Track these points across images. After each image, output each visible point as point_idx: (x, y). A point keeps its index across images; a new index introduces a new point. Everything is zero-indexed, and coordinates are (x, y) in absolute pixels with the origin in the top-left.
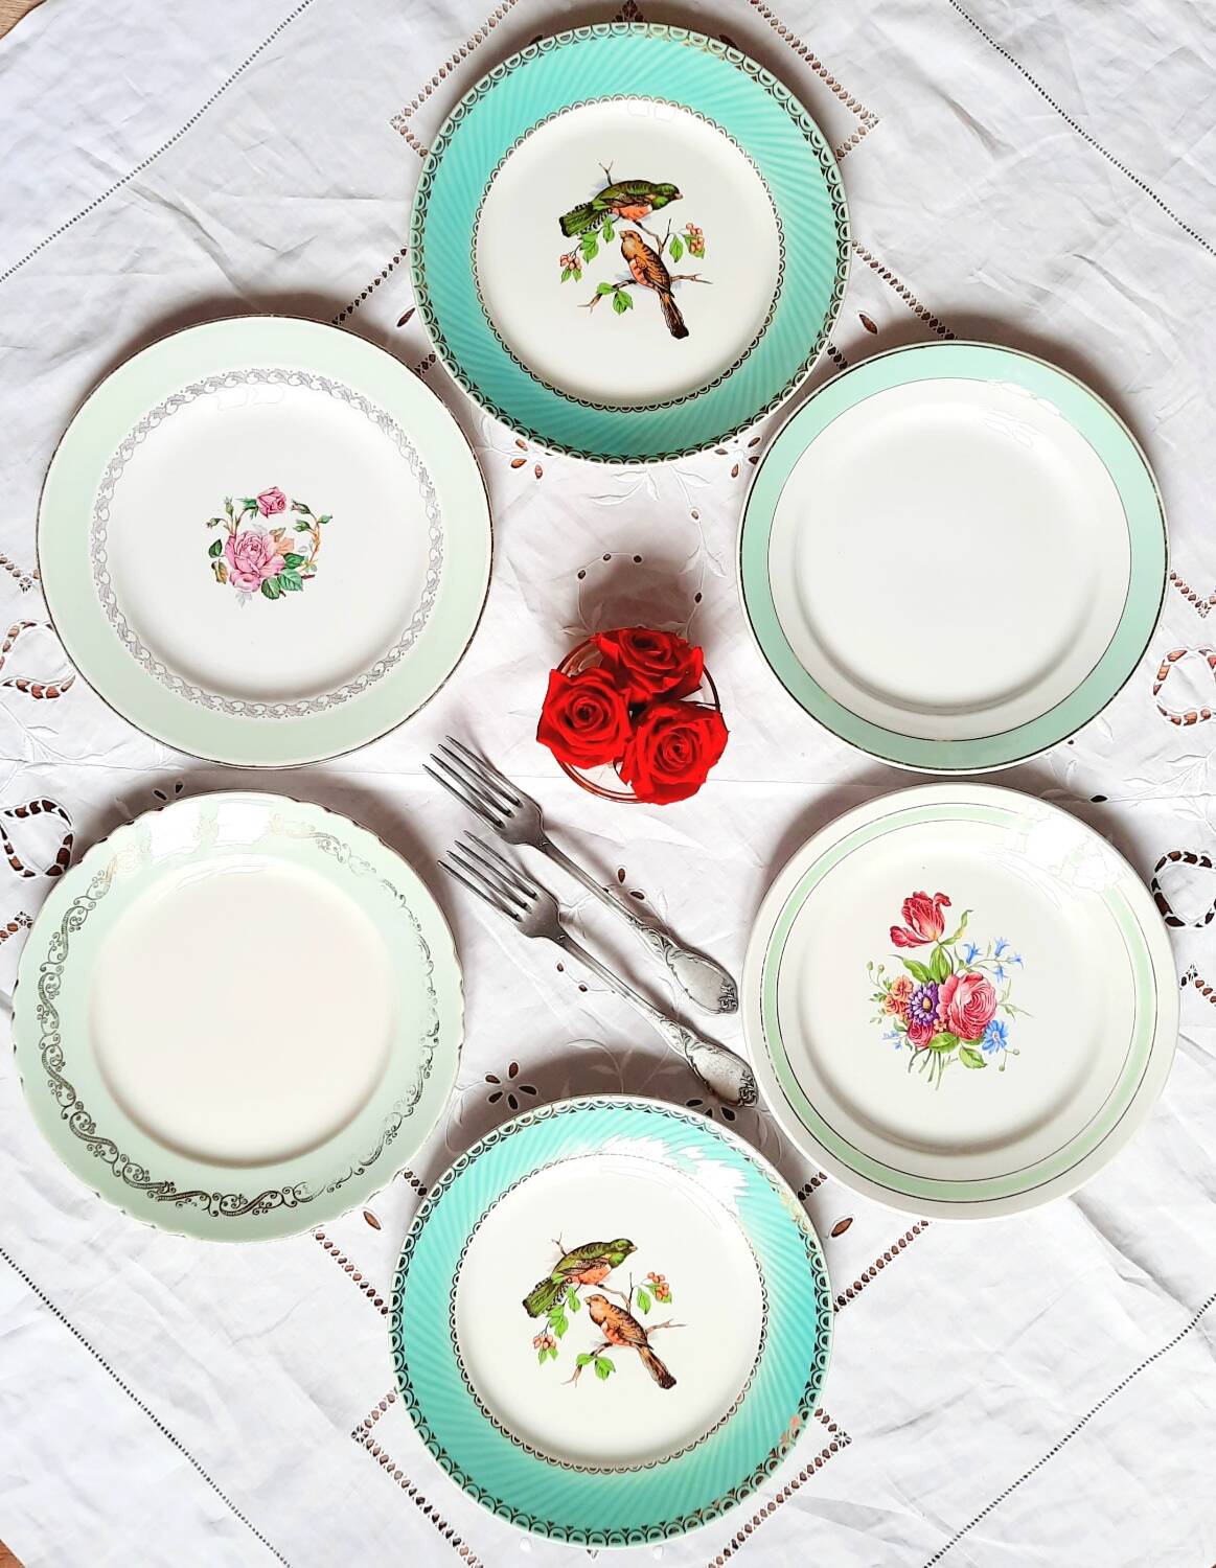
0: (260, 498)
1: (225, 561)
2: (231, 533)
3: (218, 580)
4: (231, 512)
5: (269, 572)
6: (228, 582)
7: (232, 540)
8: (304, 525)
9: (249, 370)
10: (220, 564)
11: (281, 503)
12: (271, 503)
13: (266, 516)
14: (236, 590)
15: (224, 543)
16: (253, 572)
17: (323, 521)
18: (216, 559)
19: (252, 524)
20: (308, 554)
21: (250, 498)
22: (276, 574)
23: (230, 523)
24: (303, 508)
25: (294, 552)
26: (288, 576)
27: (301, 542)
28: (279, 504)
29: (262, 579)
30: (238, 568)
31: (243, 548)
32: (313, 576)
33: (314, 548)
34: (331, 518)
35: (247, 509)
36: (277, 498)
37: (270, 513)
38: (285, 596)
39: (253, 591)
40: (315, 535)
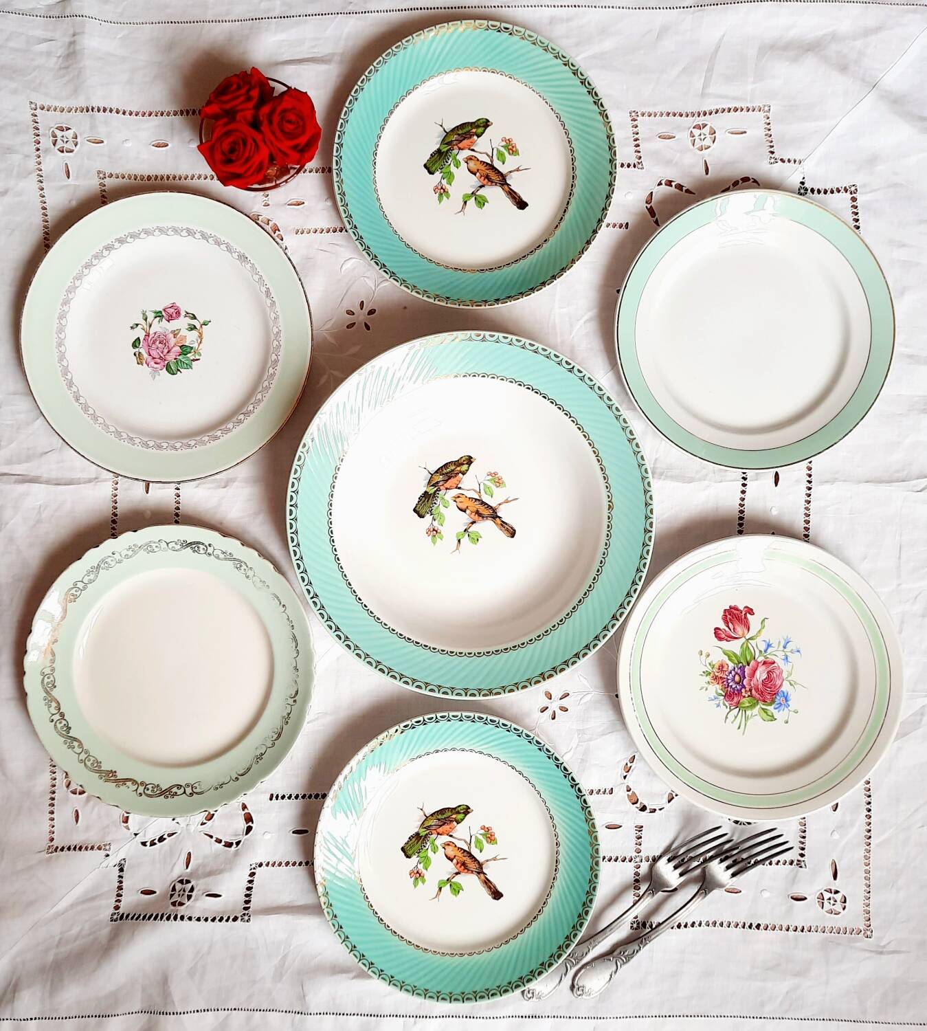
0: (164, 310)
1: (142, 351)
2: (146, 332)
3: (138, 363)
4: (146, 320)
5: (171, 358)
6: (145, 365)
7: (147, 337)
8: (193, 327)
9: (155, 227)
10: (140, 353)
11: (178, 313)
12: (171, 313)
13: (169, 321)
14: (150, 370)
15: (142, 339)
16: (161, 358)
17: (205, 324)
18: (137, 350)
19: (159, 327)
20: (195, 345)
21: (158, 310)
22: (175, 359)
23: (145, 327)
24: (191, 316)
25: (187, 344)
26: (183, 360)
27: (190, 338)
28: (176, 313)
29: (166, 362)
30: (150, 355)
31: (154, 343)
32: (199, 359)
33: (199, 341)
34: (210, 322)
35: (155, 317)
36: (175, 310)
37: (171, 320)
38: (181, 372)
39: (161, 370)
40: (200, 333)
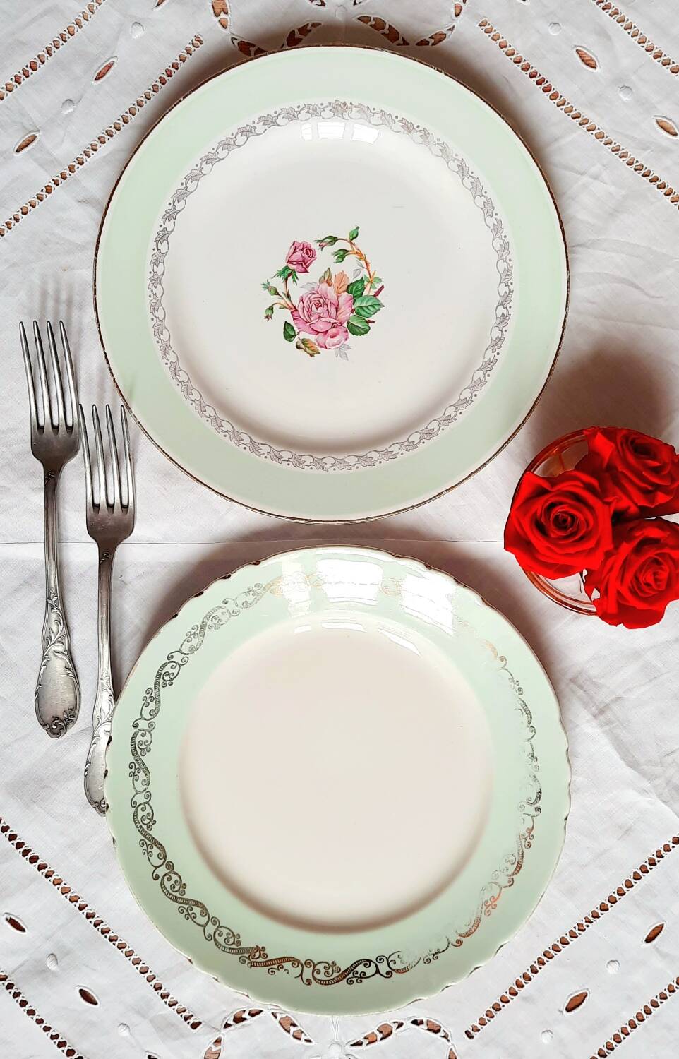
0: (289, 261)
1: (304, 335)
2: (290, 308)
3: (311, 355)
4: (276, 293)
5: (346, 314)
6: (320, 350)
7: (295, 313)
8: (341, 253)
10: (303, 341)
11: (309, 251)
12: (301, 258)
13: (306, 271)
14: (332, 351)
15: (291, 321)
16: (333, 325)
17: (354, 236)
18: (296, 339)
19: (300, 288)
20: (364, 273)
21: (281, 268)
22: (352, 312)
23: (282, 302)
24: (329, 240)
25: (352, 281)
26: (364, 305)
27: (350, 269)
28: (307, 253)
29: (345, 325)
30: (319, 332)
31: (310, 313)
32: (383, 287)
33: (365, 265)
34: (358, 228)
35: (286, 279)
36: (302, 250)
37: (307, 267)
38: (374, 322)
39: (346, 340)
40: (357, 253)
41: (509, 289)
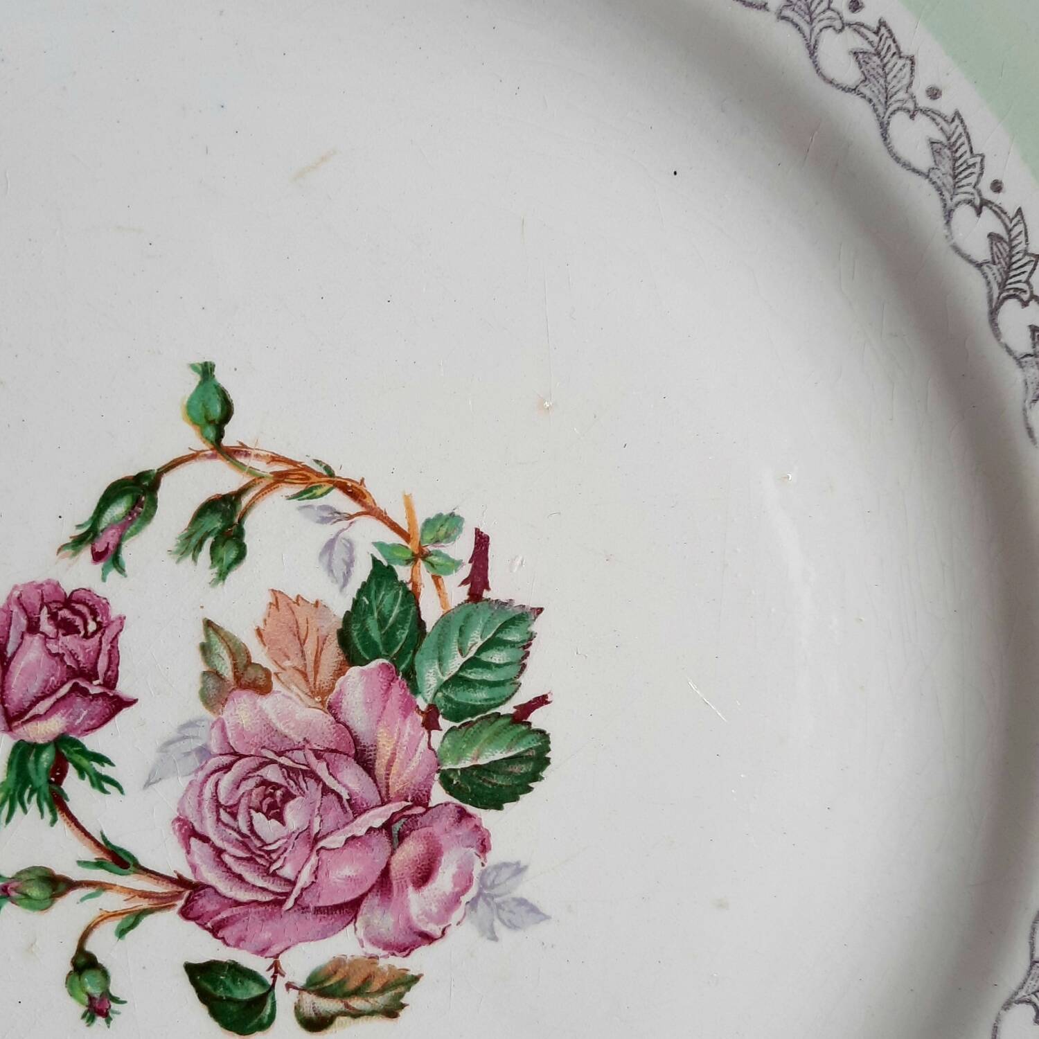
1: (304, 960)
2: (163, 903)
3: (392, 1012)
4: (56, 885)
6: (415, 962)
7: (206, 904)
8: (216, 523)
10: (318, 985)
11: (69, 614)
12: (58, 667)
13: (120, 704)
14: (459, 932)
15: (207, 949)
16: (394, 832)
18: (285, 1001)
19: (145, 791)
20: (368, 539)
22: (430, 723)
23: (113, 902)
24: (118, 510)
25: (341, 604)
26: (455, 663)
28: (67, 628)
29: (439, 795)
30: (353, 906)
31: (262, 857)
32: (482, 542)
33: (338, 500)
34: (207, 371)
35: (58, 803)
36: (33, 627)
37: (110, 682)
38: (542, 701)
39: (484, 847)
40: (280, 478)
41: (999, 212)
